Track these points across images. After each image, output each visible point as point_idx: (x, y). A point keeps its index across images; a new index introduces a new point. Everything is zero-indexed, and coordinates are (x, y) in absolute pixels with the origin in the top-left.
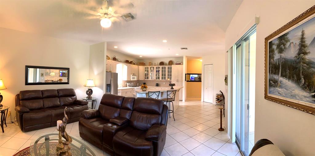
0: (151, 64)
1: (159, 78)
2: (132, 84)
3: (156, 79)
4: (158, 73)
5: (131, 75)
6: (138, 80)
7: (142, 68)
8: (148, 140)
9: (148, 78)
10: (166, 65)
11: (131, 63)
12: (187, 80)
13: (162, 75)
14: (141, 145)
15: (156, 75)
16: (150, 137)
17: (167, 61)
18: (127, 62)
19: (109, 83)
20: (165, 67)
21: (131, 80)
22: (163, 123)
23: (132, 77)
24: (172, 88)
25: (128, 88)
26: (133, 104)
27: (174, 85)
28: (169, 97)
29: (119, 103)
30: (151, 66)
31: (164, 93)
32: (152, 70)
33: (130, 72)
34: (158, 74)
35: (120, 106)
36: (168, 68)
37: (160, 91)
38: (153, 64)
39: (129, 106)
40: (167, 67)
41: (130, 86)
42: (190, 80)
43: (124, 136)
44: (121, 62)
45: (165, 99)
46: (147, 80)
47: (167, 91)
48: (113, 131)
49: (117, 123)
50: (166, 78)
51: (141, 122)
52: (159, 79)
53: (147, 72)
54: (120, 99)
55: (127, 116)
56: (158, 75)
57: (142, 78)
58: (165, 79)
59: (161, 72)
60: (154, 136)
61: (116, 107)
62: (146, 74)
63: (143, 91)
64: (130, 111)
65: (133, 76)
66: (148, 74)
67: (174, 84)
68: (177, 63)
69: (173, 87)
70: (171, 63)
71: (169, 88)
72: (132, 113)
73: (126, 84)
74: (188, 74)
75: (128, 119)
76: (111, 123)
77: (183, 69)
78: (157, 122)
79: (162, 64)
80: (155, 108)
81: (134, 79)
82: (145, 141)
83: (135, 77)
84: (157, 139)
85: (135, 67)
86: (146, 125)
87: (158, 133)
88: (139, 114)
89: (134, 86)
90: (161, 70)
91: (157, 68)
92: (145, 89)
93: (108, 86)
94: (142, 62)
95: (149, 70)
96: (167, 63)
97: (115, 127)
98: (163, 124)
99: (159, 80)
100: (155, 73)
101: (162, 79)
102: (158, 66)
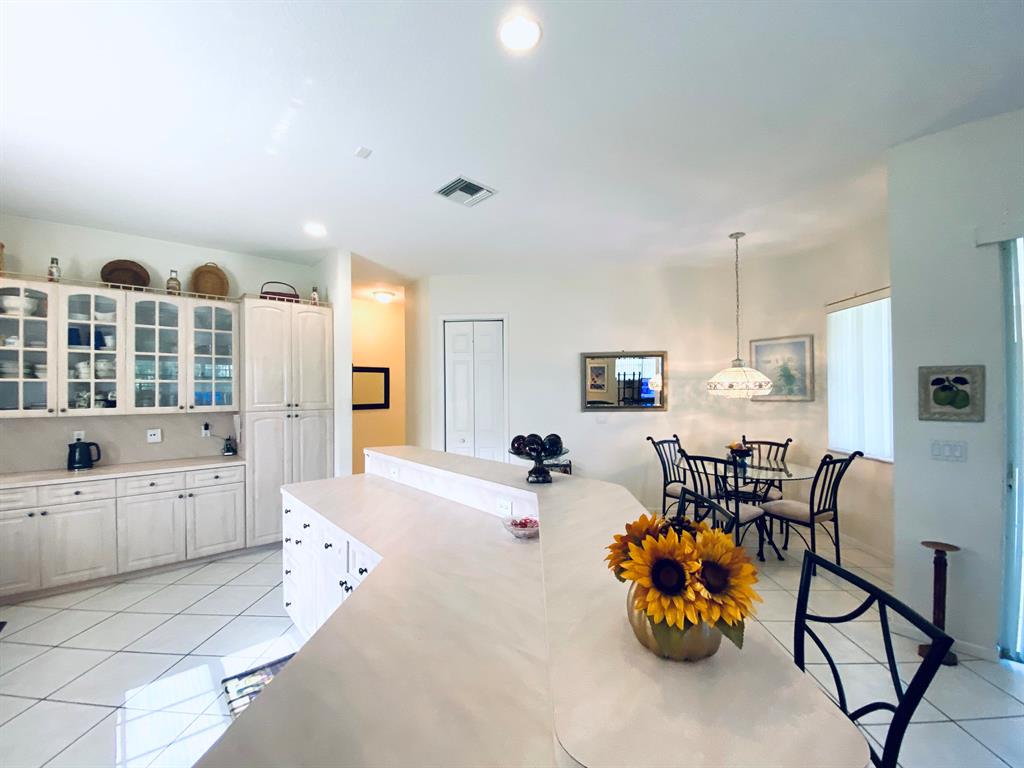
1: (104, 392)
3: (72, 404)
4: (91, 350)
10: (172, 289)
13: (143, 372)
15: (72, 371)
34: (101, 359)
36: (201, 320)
40: (183, 307)
50: (185, 397)
52: (112, 404)
59: (124, 345)
90: (124, 323)
91: (79, 305)
99: (105, 411)
100: (57, 348)
101: (139, 404)
102: (93, 292)
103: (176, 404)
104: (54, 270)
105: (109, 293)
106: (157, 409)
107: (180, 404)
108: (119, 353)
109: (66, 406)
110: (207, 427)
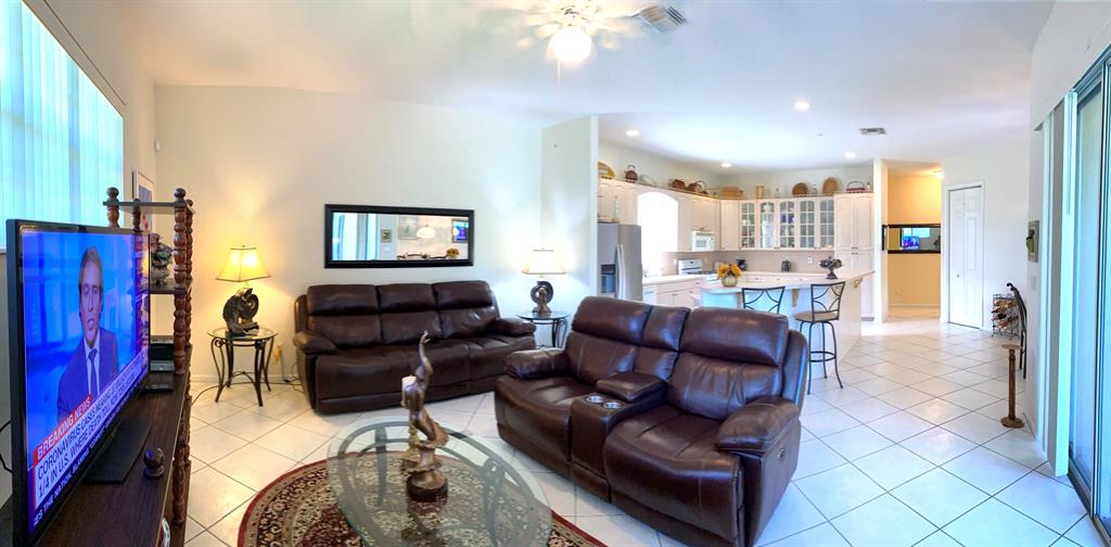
0: (761, 192)
1: (791, 241)
2: (698, 263)
3: (782, 246)
4: (787, 224)
5: (694, 233)
6: (718, 249)
7: (730, 207)
8: (723, 449)
9: (752, 243)
10: (815, 195)
11: (692, 188)
12: (888, 247)
13: (803, 233)
14: (698, 467)
15: (782, 232)
16: (731, 441)
17: (816, 181)
18: (677, 185)
19: (612, 262)
20: (811, 204)
21: (695, 249)
22: (789, 394)
23: (695, 238)
24: (832, 276)
25: (682, 276)
26: (680, 329)
27: (838, 264)
28: (818, 307)
29: (634, 326)
30: (762, 201)
31: (800, 293)
32: (767, 212)
33: (686, 223)
34: (790, 227)
35: (637, 335)
36: (823, 205)
37: (783, 288)
38: (769, 191)
39: (668, 337)
40: (817, 201)
41: (688, 271)
42: (901, 249)
43: (645, 436)
44: (654, 186)
45: (805, 314)
46: (749, 249)
47: (813, 285)
48: (606, 419)
49: (623, 394)
50: (817, 243)
51: (707, 389)
52: (793, 246)
53: (748, 221)
54: (638, 312)
55: (661, 369)
56: (786, 231)
57: (732, 243)
58: (812, 246)
59: (797, 221)
60: (744, 440)
61: (624, 339)
62: (745, 228)
63: (726, 286)
64: (671, 353)
65: (698, 234)
66: (752, 229)
67: (839, 261)
68: (850, 187)
69: (836, 271)
70: (831, 187)
71: (821, 276)
72: (677, 360)
73: (675, 262)
74: (891, 226)
75: (663, 381)
76: (601, 392)
77: (876, 206)
78: (764, 393)
79: (800, 190)
80: (759, 343)
81: (705, 246)
82: (717, 454)
83: (708, 239)
84: (758, 449)
85: (707, 202)
86: (726, 401)
87: (762, 431)
88: (699, 364)
89: (705, 273)
90: (797, 212)
91: (783, 206)
92: (730, 280)
93: (608, 271)
94: (729, 184)
95: (757, 213)
96: (819, 187)
97: (614, 405)
98: (789, 401)
99: (791, 249)
100: (777, 224)
101: (802, 246)
102: (787, 200)
104: (777, 193)
105: (792, 200)
106: (807, 249)
108: (795, 224)
109: (779, 245)
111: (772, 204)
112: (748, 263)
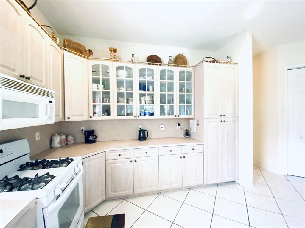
4: (147, 92)
6: (60, 119)
10: (171, 64)
30: (119, 64)
36: (181, 75)
40: (176, 70)
46: (101, 118)
50: (176, 111)
52: (152, 114)
53: (101, 86)
57: (79, 111)
58: (171, 113)
59: (156, 89)
62: (96, 94)
68: (207, 60)
79: (155, 60)
83: (42, 101)
90: (156, 79)
91: (142, 73)
95: (113, 77)
100: (136, 91)
101: (160, 114)
102: (147, 67)
103: (173, 115)
104: (133, 59)
105: (151, 67)
106: (167, 117)
107: (175, 114)
108: (155, 93)
109: (139, 115)
110: (179, 125)
111: (129, 69)
112: (98, 133)
